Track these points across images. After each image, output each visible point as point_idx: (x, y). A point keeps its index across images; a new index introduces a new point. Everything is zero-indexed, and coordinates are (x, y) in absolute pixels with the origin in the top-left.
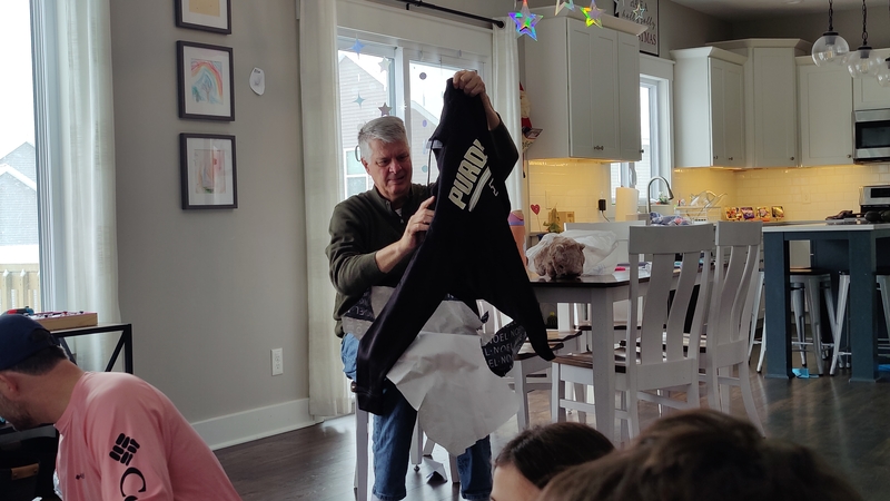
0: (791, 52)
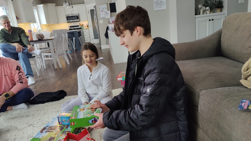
0: (55, 6)
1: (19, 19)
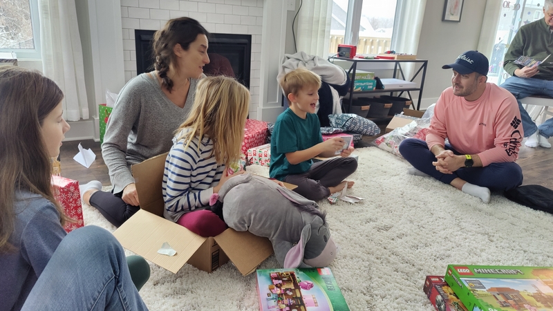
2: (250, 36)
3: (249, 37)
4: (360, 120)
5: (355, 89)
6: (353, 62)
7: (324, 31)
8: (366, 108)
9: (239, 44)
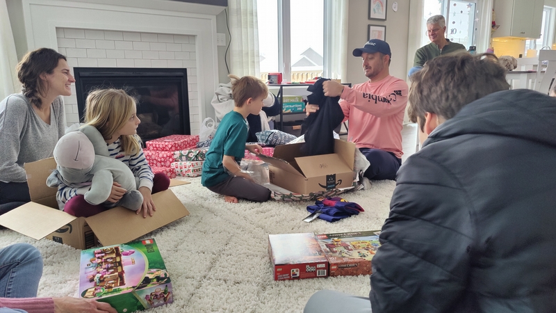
1: (498, 27)
2: (186, 69)
3: (184, 70)
4: (281, 135)
5: (284, 111)
6: (279, 88)
7: (254, 62)
8: (299, 127)
9: (177, 77)
